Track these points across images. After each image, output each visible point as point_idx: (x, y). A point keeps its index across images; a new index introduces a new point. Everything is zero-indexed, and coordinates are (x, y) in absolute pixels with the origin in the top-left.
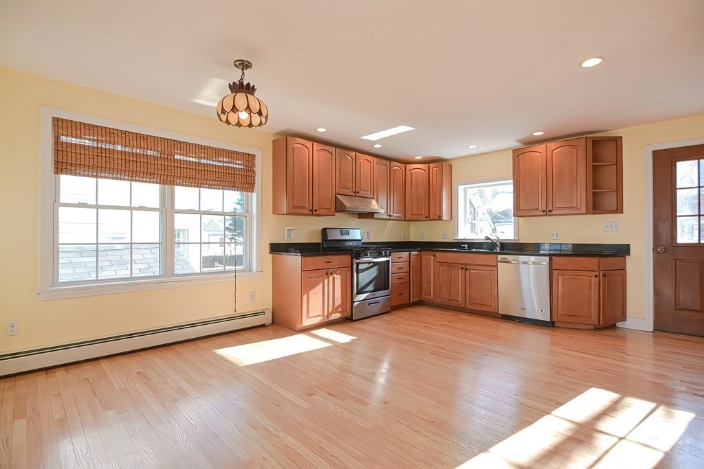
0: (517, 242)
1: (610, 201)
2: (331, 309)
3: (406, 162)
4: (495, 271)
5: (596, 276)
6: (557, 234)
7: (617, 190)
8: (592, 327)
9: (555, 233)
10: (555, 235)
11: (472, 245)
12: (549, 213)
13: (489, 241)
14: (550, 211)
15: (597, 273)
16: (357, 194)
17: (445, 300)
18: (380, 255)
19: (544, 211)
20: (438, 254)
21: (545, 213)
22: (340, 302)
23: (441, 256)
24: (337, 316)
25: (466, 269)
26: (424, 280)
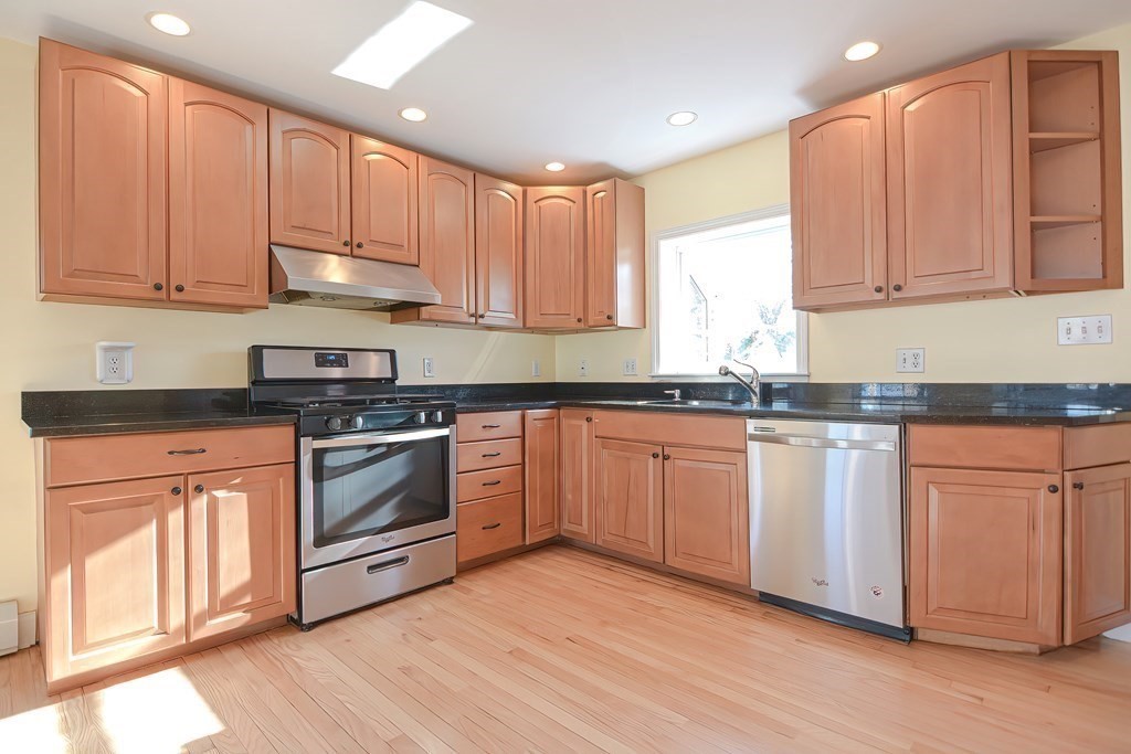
0: (805, 381)
1: (1081, 251)
2: (200, 602)
3: (525, 182)
4: (741, 465)
5: (1054, 489)
6: (916, 356)
7: (1102, 219)
8: (1035, 649)
9: (909, 355)
10: (910, 360)
11: (690, 390)
12: (896, 295)
13: (730, 379)
14: (898, 288)
15: (1056, 480)
16: (357, 251)
17: (614, 537)
18: (411, 424)
19: (879, 290)
20: (596, 415)
21: (880, 296)
22: (245, 575)
23: (607, 420)
24: (235, 619)
25: (666, 458)
26: (568, 484)
